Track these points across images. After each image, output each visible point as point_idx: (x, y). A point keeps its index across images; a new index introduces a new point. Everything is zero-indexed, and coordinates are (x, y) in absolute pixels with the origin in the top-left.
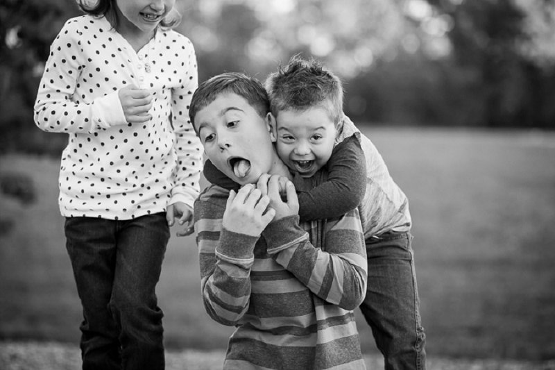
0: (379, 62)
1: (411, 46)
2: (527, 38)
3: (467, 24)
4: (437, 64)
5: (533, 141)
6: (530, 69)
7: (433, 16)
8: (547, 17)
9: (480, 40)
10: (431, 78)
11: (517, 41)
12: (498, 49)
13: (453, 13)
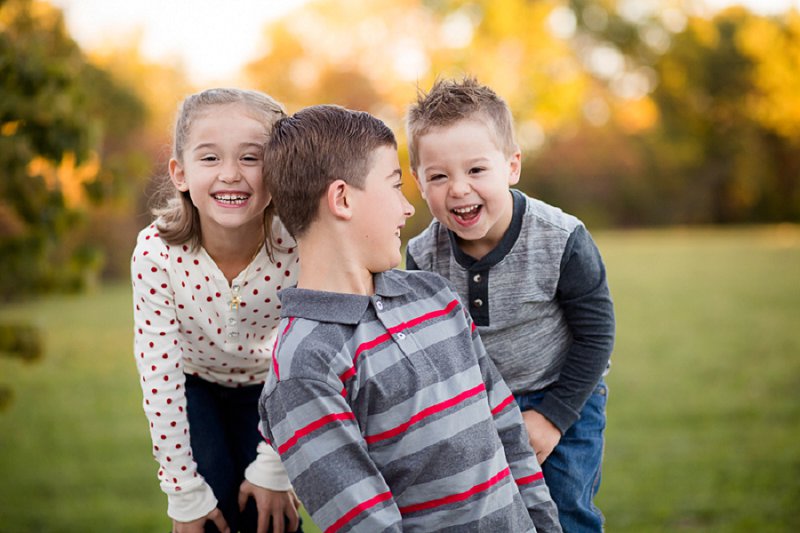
0: (553, 143)
1: (598, 116)
2: (763, 94)
3: (676, 80)
4: (638, 139)
6: (772, 140)
7: (627, 70)
8: (792, 63)
9: (697, 104)
10: (630, 159)
11: (751, 98)
12: (724, 113)
13: (655, 65)
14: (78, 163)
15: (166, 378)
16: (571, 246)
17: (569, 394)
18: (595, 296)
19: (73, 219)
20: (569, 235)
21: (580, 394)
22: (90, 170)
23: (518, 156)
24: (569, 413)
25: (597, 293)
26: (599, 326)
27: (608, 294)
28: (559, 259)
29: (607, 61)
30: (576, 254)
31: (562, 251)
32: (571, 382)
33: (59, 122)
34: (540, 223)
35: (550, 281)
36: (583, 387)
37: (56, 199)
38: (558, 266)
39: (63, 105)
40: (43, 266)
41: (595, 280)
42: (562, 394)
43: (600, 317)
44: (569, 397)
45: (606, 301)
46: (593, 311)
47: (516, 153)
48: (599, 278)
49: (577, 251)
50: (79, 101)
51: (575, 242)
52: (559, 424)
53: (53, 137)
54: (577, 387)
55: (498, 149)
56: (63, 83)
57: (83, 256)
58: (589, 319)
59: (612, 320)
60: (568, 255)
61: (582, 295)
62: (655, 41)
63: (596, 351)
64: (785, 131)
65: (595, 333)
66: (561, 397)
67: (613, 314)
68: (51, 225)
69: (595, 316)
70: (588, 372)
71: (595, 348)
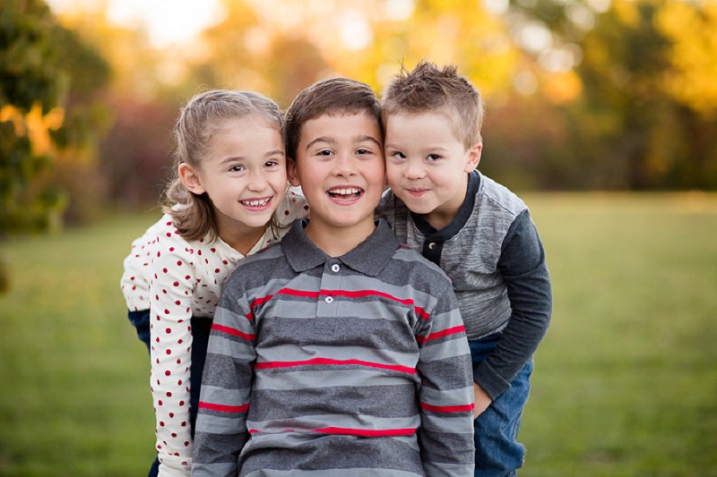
1: (526, 87)
3: (599, 56)
4: (562, 109)
5: (693, 205)
6: (685, 113)
7: (555, 46)
8: (706, 44)
9: (617, 77)
11: (667, 75)
12: (642, 87)
13: (580, 42)
14: (45, 112)
15: (179, 362)
16: (515, 228)
17: (501, 364)
18: (533, 276)
19: (40, 163)
20: (514, 218)
21: (512, 364)
22: (56, 118)
23: (479, 148)
24: (500, 381)
25: (535, 273)
26: (535, 303)
27: (546, 276)
28: (502, 239)
29: (537, 37)
30: (517, 235)
31: (505, 232)
32: (505, 353)
33: (28, 73)
34: (490, 202)
35: (492, 257)
36: (515, 359)
37: (25, 144)
38: (500, 245)
39: (34, 57)
40: (11, 206)
41: (534, 260)
42: (495, 363)
43: (536, 296)
44: (501, 367)
45: (544, 281)
46: (529, 290)
47: (477, 145)
48: (538, 260)
49: (519, 233)
50: (47, 54)
51: (520, 224)
52: (489, 391)
53: (22, 86)
54: (510, 358)
55: (458, 141)
56: (33, 38)
57: (48, 198)
58: (526, 296)
59: (550, 300)
60: (510, 236)
61: (521, 273)
62: (581, 19)
63: (530, 327)
64: (698, 105)
65: (530, 310)
66: (494, 366)
67: (550, 295)
68: (18, 167)
69: (531, 294)
70: (521, 345)
71: (530, 324)
